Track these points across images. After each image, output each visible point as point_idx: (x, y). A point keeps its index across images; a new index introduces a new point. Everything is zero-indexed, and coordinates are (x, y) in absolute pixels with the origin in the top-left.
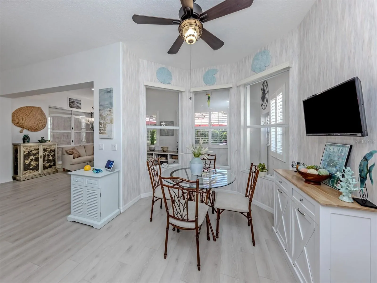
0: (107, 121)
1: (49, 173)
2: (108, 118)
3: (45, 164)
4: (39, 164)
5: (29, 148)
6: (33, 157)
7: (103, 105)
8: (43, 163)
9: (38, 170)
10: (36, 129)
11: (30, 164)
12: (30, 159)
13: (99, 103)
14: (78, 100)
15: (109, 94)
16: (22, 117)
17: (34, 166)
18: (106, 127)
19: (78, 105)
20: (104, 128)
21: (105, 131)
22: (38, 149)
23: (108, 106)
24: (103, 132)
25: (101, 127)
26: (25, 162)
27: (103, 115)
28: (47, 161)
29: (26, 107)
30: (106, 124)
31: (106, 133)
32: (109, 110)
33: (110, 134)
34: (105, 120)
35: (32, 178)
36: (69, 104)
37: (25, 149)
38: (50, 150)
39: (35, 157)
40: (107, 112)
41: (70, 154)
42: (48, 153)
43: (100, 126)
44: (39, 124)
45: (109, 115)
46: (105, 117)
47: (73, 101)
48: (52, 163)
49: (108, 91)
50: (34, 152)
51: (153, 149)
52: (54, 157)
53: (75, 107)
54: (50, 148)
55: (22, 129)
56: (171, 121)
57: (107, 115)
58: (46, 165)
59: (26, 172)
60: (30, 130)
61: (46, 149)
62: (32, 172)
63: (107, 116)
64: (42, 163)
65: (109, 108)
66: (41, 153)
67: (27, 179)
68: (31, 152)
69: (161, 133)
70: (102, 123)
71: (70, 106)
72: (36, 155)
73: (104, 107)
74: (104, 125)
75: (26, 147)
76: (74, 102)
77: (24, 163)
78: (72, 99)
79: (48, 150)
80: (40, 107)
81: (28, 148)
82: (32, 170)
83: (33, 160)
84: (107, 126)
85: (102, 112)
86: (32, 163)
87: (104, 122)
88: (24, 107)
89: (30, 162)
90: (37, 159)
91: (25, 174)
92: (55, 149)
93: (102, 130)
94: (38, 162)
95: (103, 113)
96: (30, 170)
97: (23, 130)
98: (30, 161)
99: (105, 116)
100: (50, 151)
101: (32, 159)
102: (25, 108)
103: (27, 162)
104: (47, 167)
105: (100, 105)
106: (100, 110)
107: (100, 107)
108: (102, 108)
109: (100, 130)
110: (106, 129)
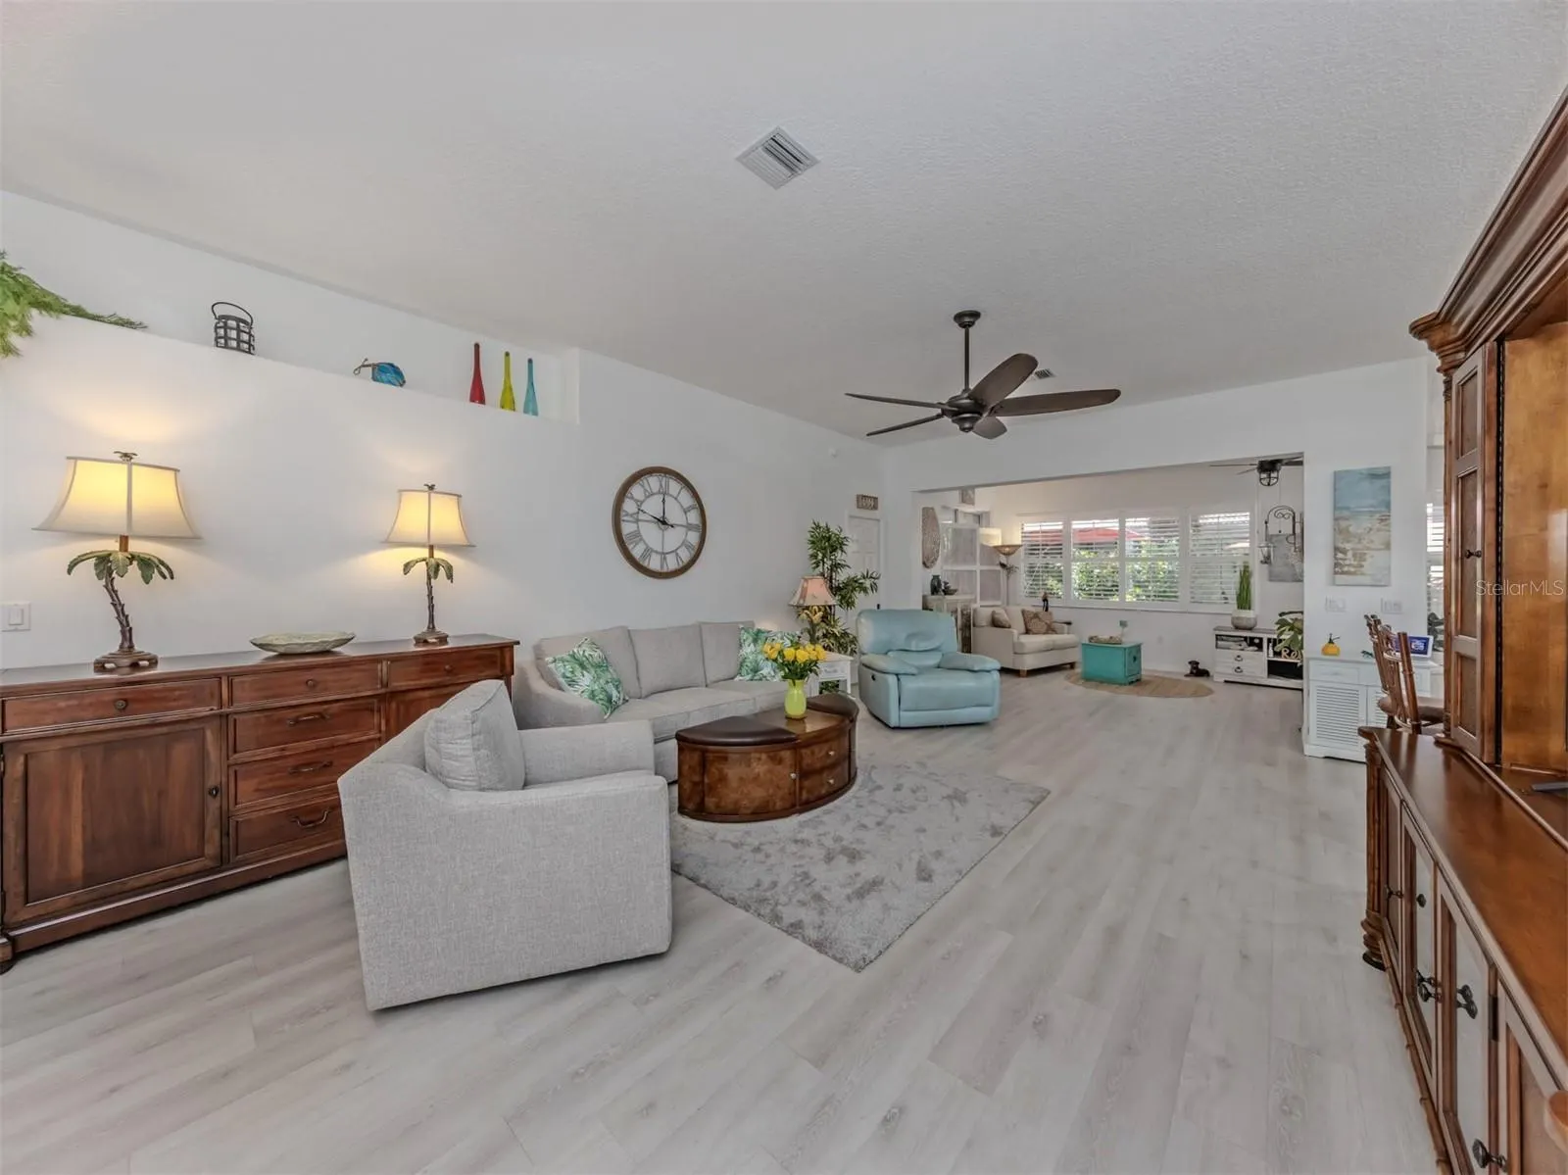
0: (1368, 545)
2: (1376, 536)
7: (1352, 507)
10: (932, 562)
13: (1335, 502)
15: (1381, 482)
18: (1365, 558)
20: (1356, 560)
21: (1361, 567)
23: (1373, 509)
24: (1352, 570)
25: (1344, 559)
30: (1366, 551)
31: (1366, 572)
32: (1378, 519)
33: (1384, 574)
34: (1360, 543)
38: (966, 612)
40: (1372, 523)
43: (1340, 555)
45: (1380, 530)
49: (1376, 475)
51: (1244, 623)
57: (1368, 529)
61: (964, 610)
63: (1369, 532)
65: (1377, 515)
69: (1264, 572)
70: (1348, 548)
73: (1358, 512)
74: (1354, 555)
79: (965, 615)
84: (1368, 555)
85: (1343, 524)
87: (1359, 546)
93: (1349, 565)
95: (1351, 525)
99: (1359, 532)
100: (967, 616)
105: (1335, 508)
106: (1336, 519)
107: (1337, 513)
108: (1346, 513)
109: (1336, 565)
110: (1363, 563)
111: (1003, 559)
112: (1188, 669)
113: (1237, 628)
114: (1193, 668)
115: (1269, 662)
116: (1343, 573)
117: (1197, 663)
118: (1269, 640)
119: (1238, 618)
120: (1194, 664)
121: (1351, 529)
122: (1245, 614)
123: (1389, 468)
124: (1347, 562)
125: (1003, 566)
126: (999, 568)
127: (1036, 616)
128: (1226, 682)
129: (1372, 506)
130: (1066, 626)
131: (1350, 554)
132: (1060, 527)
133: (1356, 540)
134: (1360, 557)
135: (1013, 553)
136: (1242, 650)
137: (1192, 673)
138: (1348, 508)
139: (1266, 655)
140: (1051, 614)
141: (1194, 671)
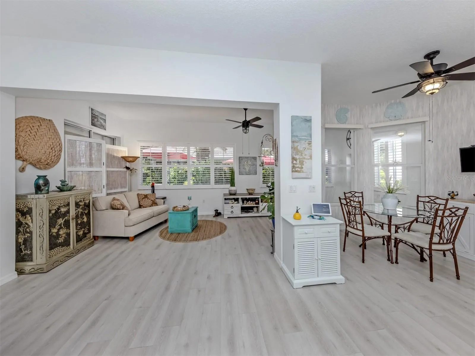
0: (305, 156)
1: (83, 248)
2: (307, 152)
3: (78, 232)
4: (70, 232)
5: (57, 202)
6: (62, 220)
7: (298, 136)
8: (76, 229)
9: (69, 245)
10: (47, 164)
11: (58, 235)
12: (58, 225)
13: (292, 133)
14: (102, 114)
15: (308, 124)
16: (24, 139)
17: (64, 238)
18: (303, 164)
19: (102, 123)
20: (300, 165)
21: (302, 168)
22: (68, 205)
23: (306, 138)
24: (299, 169)
25: (296, 164)
26: (51, 231)
27: (298, 148)
28: (80, 227)
29: (31, 117)
30: (304, 160)
31: (304, 171)
32: (308, 143)
33: (310, 172)
34: (301, 155)
35: (62, 262)
36: (92, 119)
37: (50, 206)
38: (83, 203)
39: (65, 219)
40: (305, 145)
41: (120, 209)
42: (82, 210)
43: (295, 162)
44: (51, 153)
45: (308, 149)
46: (301, 151)
47: (96, 114)
48: (86, 229)
49: (306, 120)
50: (63, 210)
51: (233, 192)
52: (88, 217)
53: (99, 126)
54: (84, 200)
55: (23, 164)
56: (254, 157)
57: (304, 148)
58: (79, 234)
59: (52, 253)
60: (38, 167)
61: (79, 202)
62: (61, 251)
63: (305, 150)
64: (75, 231)
65: (307, 141)
66: (73, 212)
67: (55, 265)
68: (60, 211)
69: (239, 171)
70: (297, 158)
71: (93, 124)
72: (67, 216)
73: (300, 139)
74: (300, 161)
75: (52, 201)
76: (97, 116)
77: (49, 233)
78: (95, 110)
79: (82, 205)
80: (52, 120)
81: (55, 202)
82: (61, 247)
83: (62, 226)
84: (304, 162)
85: (296, 144)
86: (61, 232)
87: (301, 157)
88: (26, 117)
89: (59, 230)
90: (67, 224)
91: (51, 256)
92: (90, 201)
93: (298, 167)
94: (70, 229)
95: (298, 146)
96: (58, 248)
97: (25, 167)
98: (58, 228)
99: (301, 149)
100: (83, 206)
101: (60, 224)
102: (29, 118)
103: (55, 231)
104: (81, 236)
105: (292, 136)
106: (293, 142)
107: (293, 138)
108: (297, 139)
109: (293, 167)
110: (303, 166)
111: (128, 165)
112: (214, 213)
113: (231, 194)
114: (216, 213)
115: (241, 207)
116: (296, 171)
117: (218, 210)
118: (241, 198)
119: (231, 190)
120: (216, 211)
121: (299, 147)
122: (233, 188)
123: (311, 117)
124: (297, 166)
125: (128, 168)
126: (125, 170)
127: (146, 196)
128: (228, 218)
129: (305, 136)
130: (162, 200)
131: (298, 161)
132: (161, 151)
133: (300, 154)
134: (302, 163)
135: (133, 162)
136: (233, 203)
137: (216, 215)
138: (297, 136)
139: (240, 204)
140: (155, 194)
141: (217, 214)
